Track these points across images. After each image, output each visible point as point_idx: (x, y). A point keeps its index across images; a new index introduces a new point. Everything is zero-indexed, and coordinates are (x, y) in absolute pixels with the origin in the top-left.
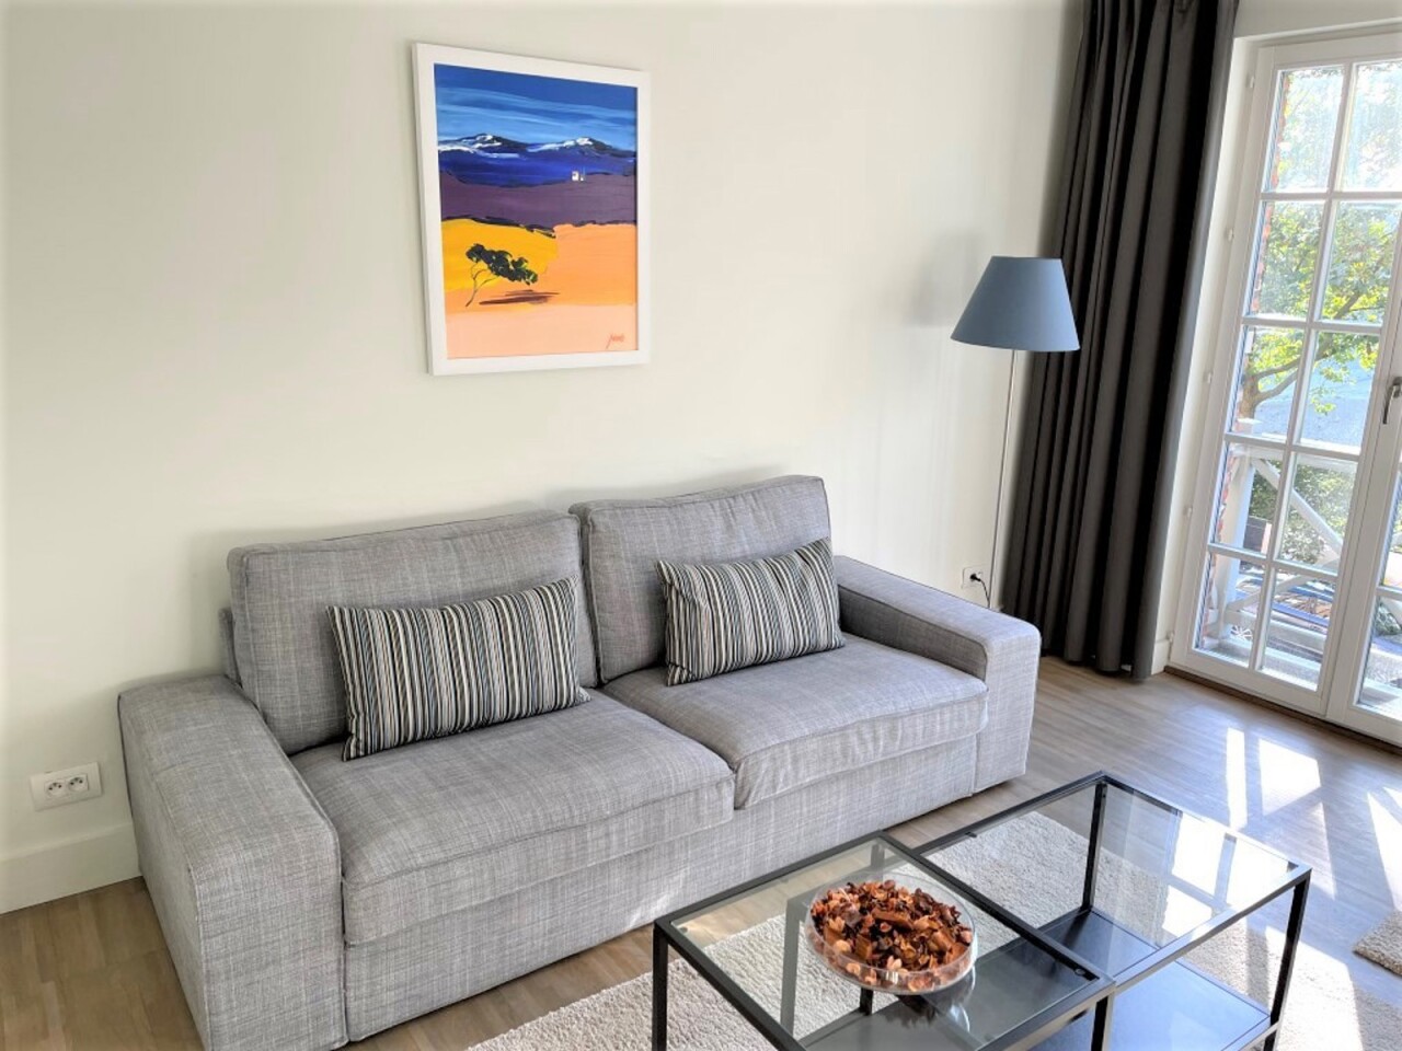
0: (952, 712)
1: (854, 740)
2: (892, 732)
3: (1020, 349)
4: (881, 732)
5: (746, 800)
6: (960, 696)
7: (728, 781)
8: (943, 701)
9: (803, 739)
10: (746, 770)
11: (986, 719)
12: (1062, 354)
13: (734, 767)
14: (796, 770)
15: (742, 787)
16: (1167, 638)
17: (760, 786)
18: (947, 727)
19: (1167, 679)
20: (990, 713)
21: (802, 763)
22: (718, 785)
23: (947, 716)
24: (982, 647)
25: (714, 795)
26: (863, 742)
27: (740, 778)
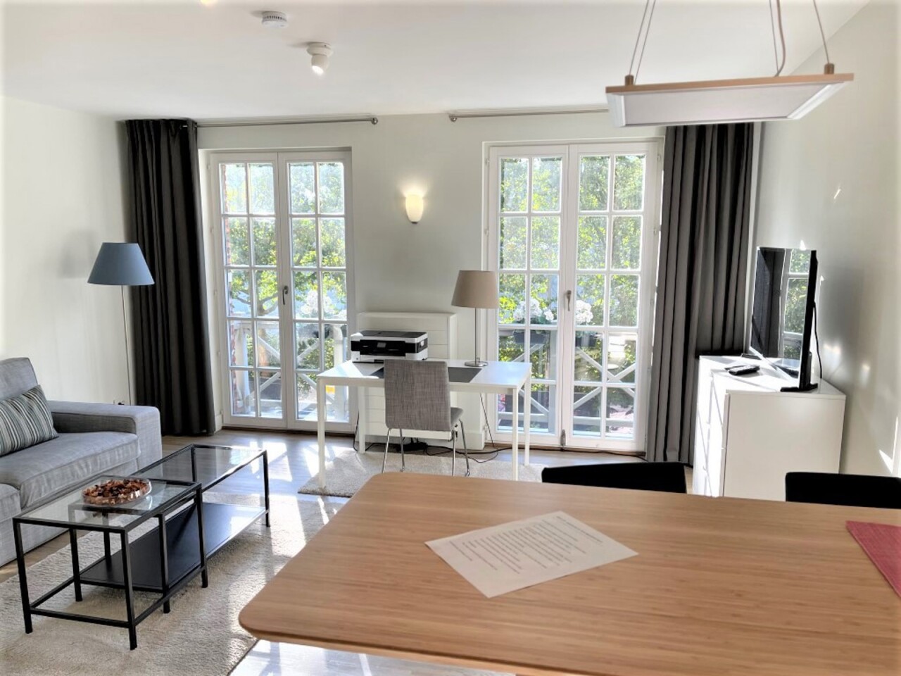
0: (123, 449)
1: (76, 468)
2: (95, 463)
3: (124, 285)
4: (89, 463)
5: (27, 502)
6: (126, 442)
7: (16, 494)
8: (118, 445)
9: (51, 470)
10: (24, 488)
11: (139, 452)
12: (147, 286)
13: (18, 488)
14: (49, 485)
15: (24, 496)
16: (220, 413)
17: (33, 495)
18: (122, 457)
19: (224, 432)
20: (141, 450)
21: (52, 482)
22: (11, 497)
23: (121, 452)
24: (132, 419)
25: (10, 501)
26: (81, 468)
27: (22, 492)
